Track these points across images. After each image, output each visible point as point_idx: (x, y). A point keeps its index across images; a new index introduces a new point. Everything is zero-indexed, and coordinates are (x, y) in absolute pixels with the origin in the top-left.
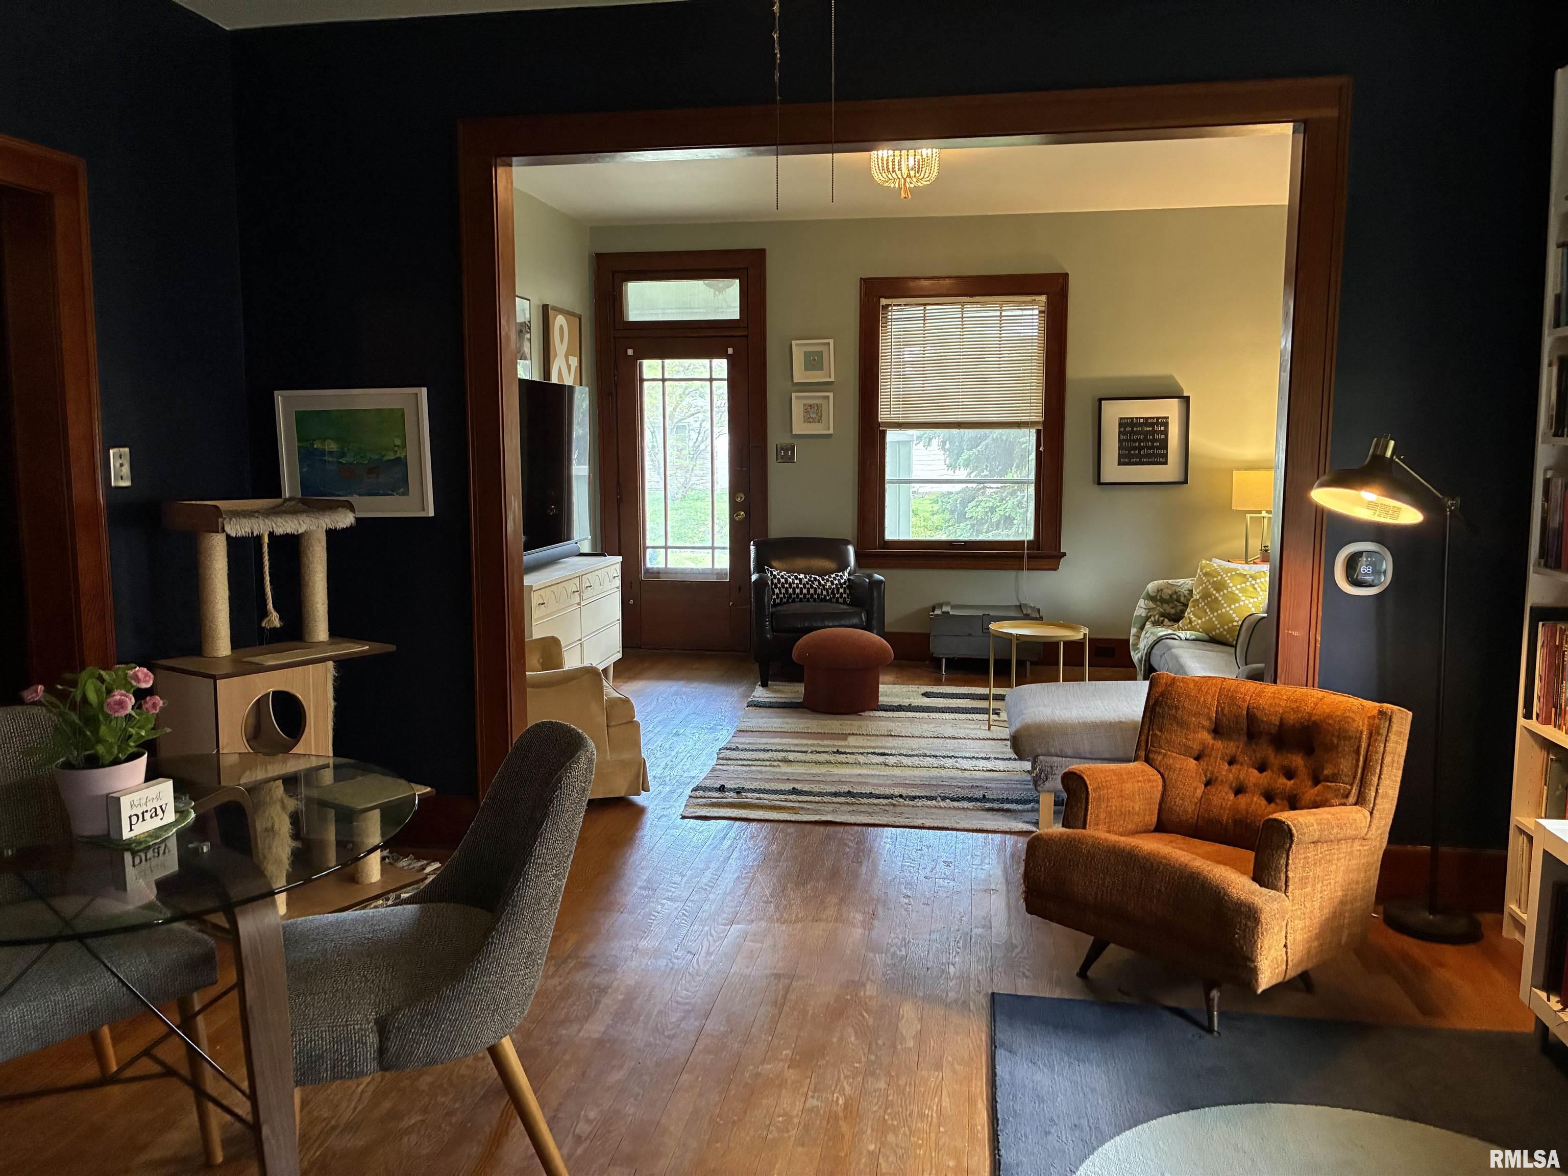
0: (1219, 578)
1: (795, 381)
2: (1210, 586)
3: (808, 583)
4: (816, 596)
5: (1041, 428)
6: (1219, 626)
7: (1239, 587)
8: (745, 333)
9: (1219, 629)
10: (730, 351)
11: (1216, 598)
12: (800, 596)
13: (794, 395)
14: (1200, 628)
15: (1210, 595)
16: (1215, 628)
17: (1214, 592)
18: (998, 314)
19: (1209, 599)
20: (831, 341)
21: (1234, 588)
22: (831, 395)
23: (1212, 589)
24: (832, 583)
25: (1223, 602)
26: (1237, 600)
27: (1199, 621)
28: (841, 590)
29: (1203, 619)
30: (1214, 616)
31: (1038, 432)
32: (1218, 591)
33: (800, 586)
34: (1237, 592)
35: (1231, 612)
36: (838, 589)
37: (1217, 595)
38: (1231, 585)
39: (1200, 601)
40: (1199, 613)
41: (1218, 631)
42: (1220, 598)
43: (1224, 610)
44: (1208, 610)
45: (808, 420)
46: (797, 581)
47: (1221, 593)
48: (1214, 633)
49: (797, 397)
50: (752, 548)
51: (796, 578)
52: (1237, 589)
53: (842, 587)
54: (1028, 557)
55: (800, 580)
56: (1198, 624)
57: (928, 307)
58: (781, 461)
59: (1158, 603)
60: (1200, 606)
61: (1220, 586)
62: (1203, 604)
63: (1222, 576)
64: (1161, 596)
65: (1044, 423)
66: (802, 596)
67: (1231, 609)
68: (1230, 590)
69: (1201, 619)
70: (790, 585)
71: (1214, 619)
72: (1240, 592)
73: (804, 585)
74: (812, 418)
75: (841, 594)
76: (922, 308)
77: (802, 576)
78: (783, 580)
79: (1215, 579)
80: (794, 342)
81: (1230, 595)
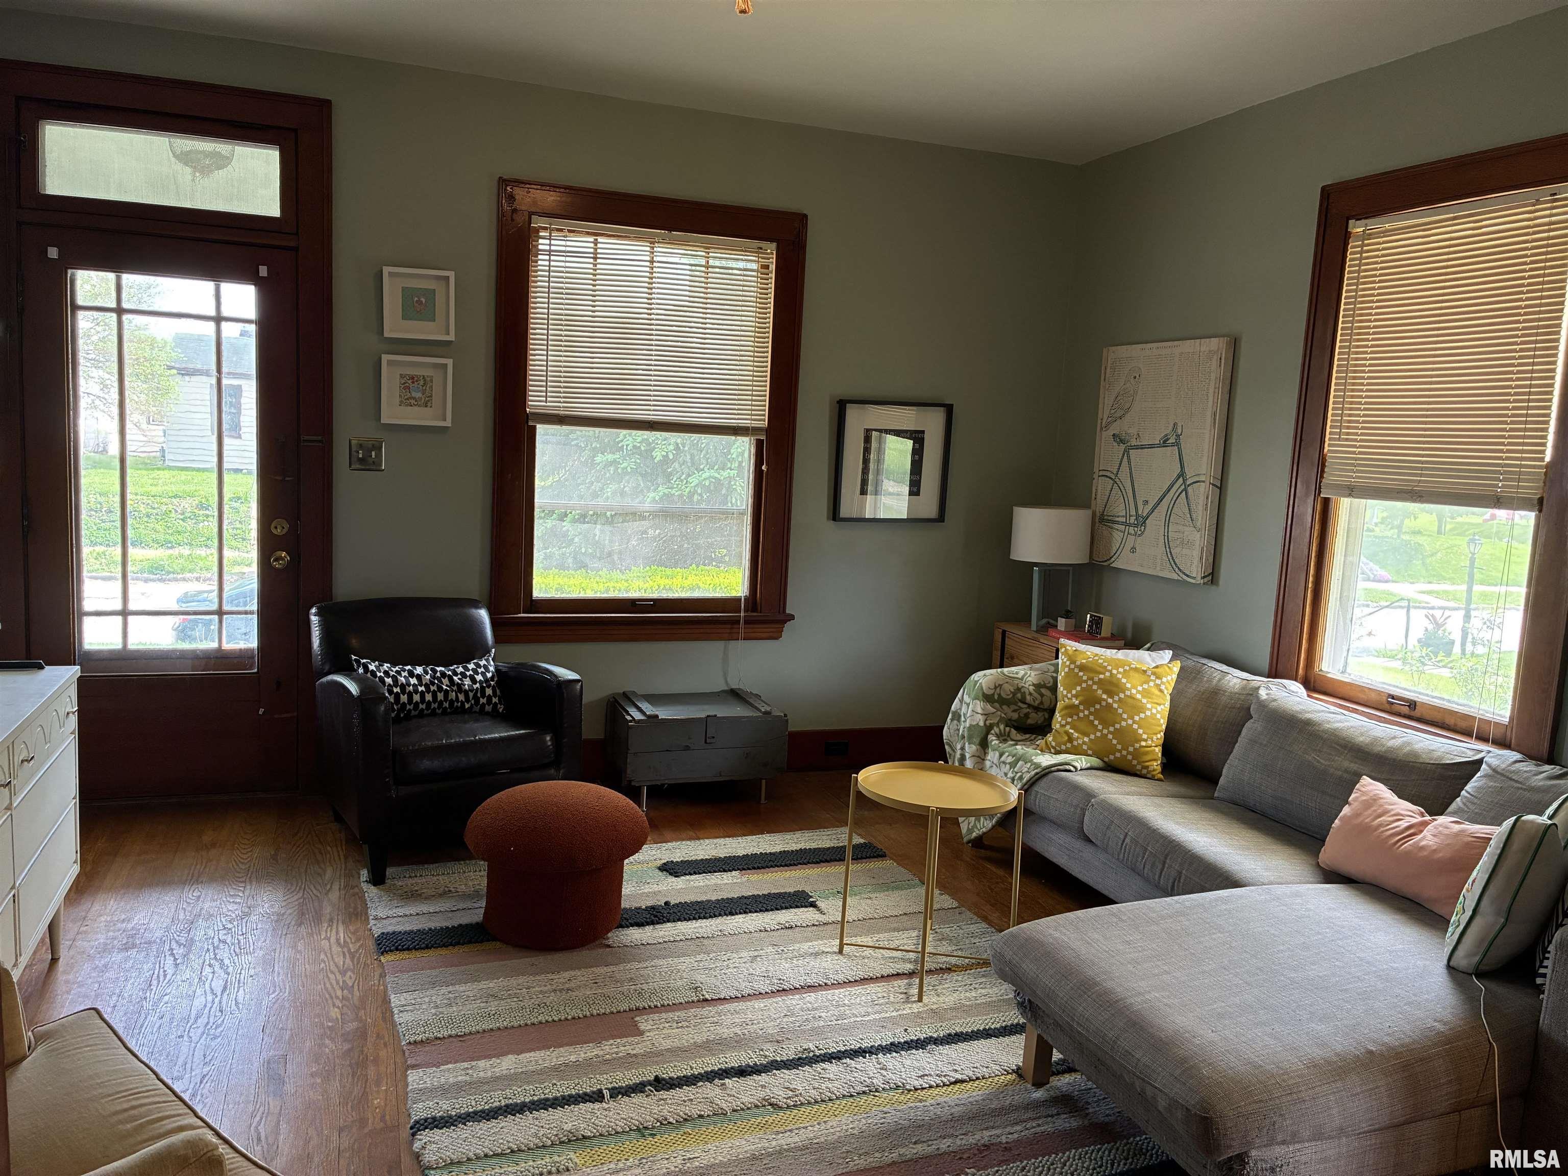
0: (1108, 674)
1: (386, 335)
2: (1095, 687)
3: (433, 684)
4: (446, 705)
5: (763, 437)
6: (1119, 747)
7: (1140, 688)
8: (292, 244)
9: (1120, 751)
10: (263, 271)
11: (1109, 706)
12: (421, 706)
13: (385, 358)
14: (1089, 748)
15: (1099, 701)
16: (1114, 751)
17: (1105, 696)
18: (703, 262)
19: (1098, 706)
20: (451, 274)
21: (1134, 691)
22: (449, 362)
23: (1100, 692)
24: (474, 681)
25: (1120, 711)
26: (1141, 709)
27: (1086, 739)
28: (489, 691)
29: (1092, 737)
30: (1110, 732)
31: (759, 444)
32: (1111, 694)
33: (420, 689)
34: (1139, 696)
35: (1135, 726)
36: (483, 689)
37: (1110, 701)
38: (1128, 685)
39: (1081, 707)
40: (1082, 726)
41: (1118, 755)
42: (1115, 706)
43: (1124, 724)
44: (1096, 722)
45: (407, 401)
46: (413, 681)
47: (1116, 698)
48: (1112, 757)
49: (390, 363)
50: (314, 619)
51: (411, 674)
52: (1138, 692)
53: (489, 686)
54: (746, 622)
55: (419, 677)
56: (1084, 743)
57: (600, 239)
58: (358, 466)
59: (997, 705)
60: (1081, 715)
61: (1112, 687)
62: (1086, 712)
63: (1110, 671)
64: (999, 695)
65: (768, 431)
66: (424, 706)
67: (1134, 722)
68: (1128, 693)
69: (1088, 736)
70: (403, 687)
71: (1110, 736)
72: (1143, 697)
73: (427, 686)
74: (414, 398)
75: (489, 698)
76: (591, 239)
77: (419, 670)
78: (389, 681)
79: (1102, 676)
80: (386, 270)
81: (1130, 700)
